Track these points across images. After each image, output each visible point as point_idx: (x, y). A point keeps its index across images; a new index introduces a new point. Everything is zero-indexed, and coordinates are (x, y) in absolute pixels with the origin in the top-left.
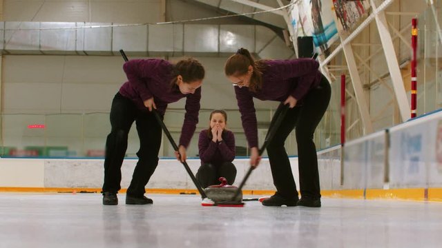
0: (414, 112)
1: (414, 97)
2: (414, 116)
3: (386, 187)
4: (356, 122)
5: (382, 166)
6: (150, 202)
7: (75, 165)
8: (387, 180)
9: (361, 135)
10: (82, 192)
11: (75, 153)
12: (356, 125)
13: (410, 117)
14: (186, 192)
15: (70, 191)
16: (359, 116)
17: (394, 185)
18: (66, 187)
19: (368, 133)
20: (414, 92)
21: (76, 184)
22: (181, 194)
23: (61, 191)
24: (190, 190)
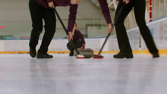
0: (151, 19)
1: (151, 13)
2: (151, 21)
3: (140, 49)
4: (127, 24)
5: (139, 41)
6: (52, 57)
7: (16, 43)
8: (140, 47)
9: (130, 29)
10: (19, 53)
11: (16, 38)
12: (128, 25)
13: (149, 21)
14: (61, 53)
15: (14, 53)
16: (129, 21)
17: (143, 49)
18: (13, 51)
19: (133, 28)
20: (151, 11)
21: (17, 50)
22: (59, 53)
23: (11, 53)
24: (62, 52)
